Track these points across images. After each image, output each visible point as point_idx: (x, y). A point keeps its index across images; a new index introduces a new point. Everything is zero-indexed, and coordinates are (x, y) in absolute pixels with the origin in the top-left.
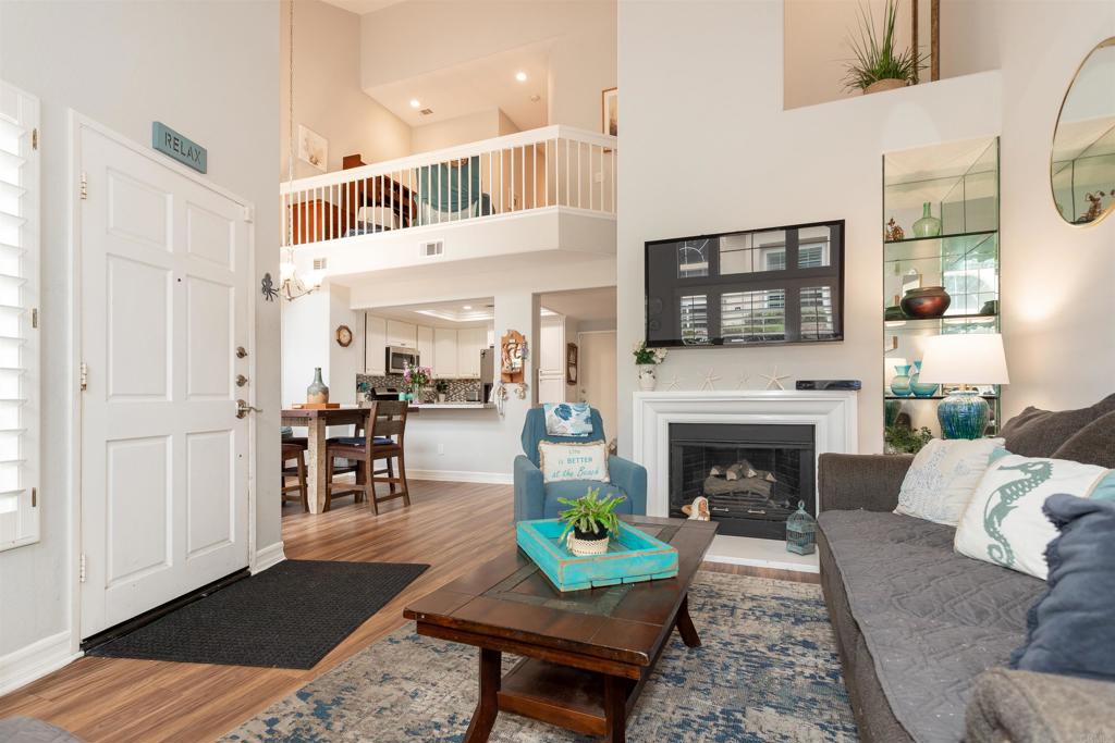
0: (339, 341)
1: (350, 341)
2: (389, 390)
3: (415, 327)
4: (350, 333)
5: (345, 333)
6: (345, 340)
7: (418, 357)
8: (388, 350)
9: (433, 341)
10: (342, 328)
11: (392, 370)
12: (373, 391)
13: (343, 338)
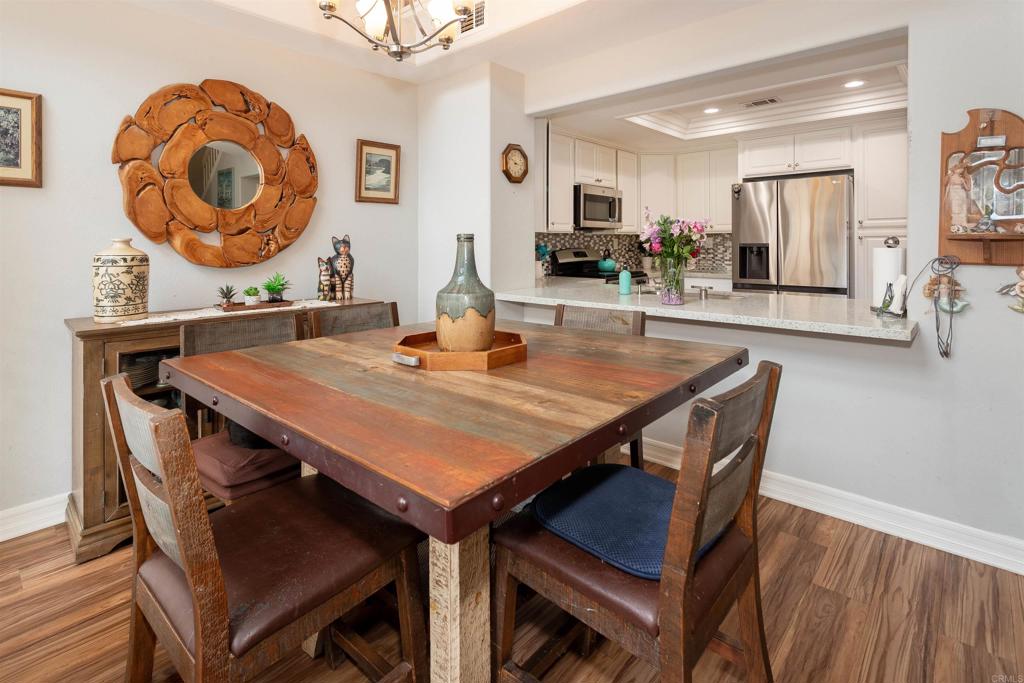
0: (507, 173)
1: (525, 172)
2: (577, 254)
3: (614, 152)
4: (525, 157)
5: (516, 157)
6: (516, 170)
7: (620, 200)
8: (577, 189)
9: (639, 175)
10: (510, 148)
11: (584, 223)
12: (553, 256)
13: (513, 167)
